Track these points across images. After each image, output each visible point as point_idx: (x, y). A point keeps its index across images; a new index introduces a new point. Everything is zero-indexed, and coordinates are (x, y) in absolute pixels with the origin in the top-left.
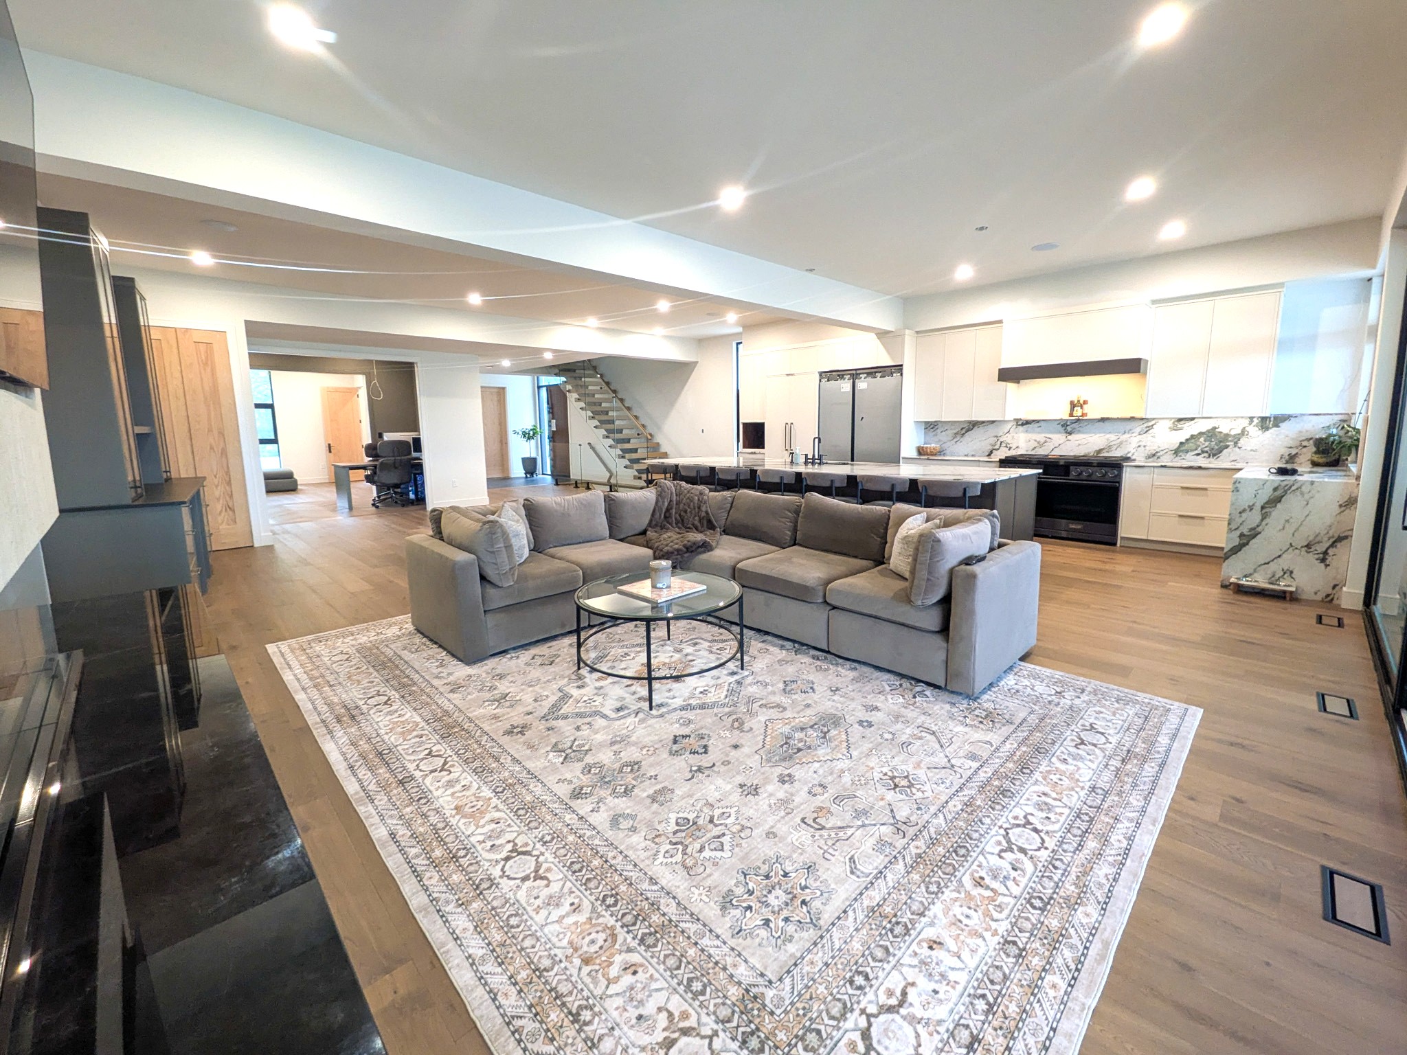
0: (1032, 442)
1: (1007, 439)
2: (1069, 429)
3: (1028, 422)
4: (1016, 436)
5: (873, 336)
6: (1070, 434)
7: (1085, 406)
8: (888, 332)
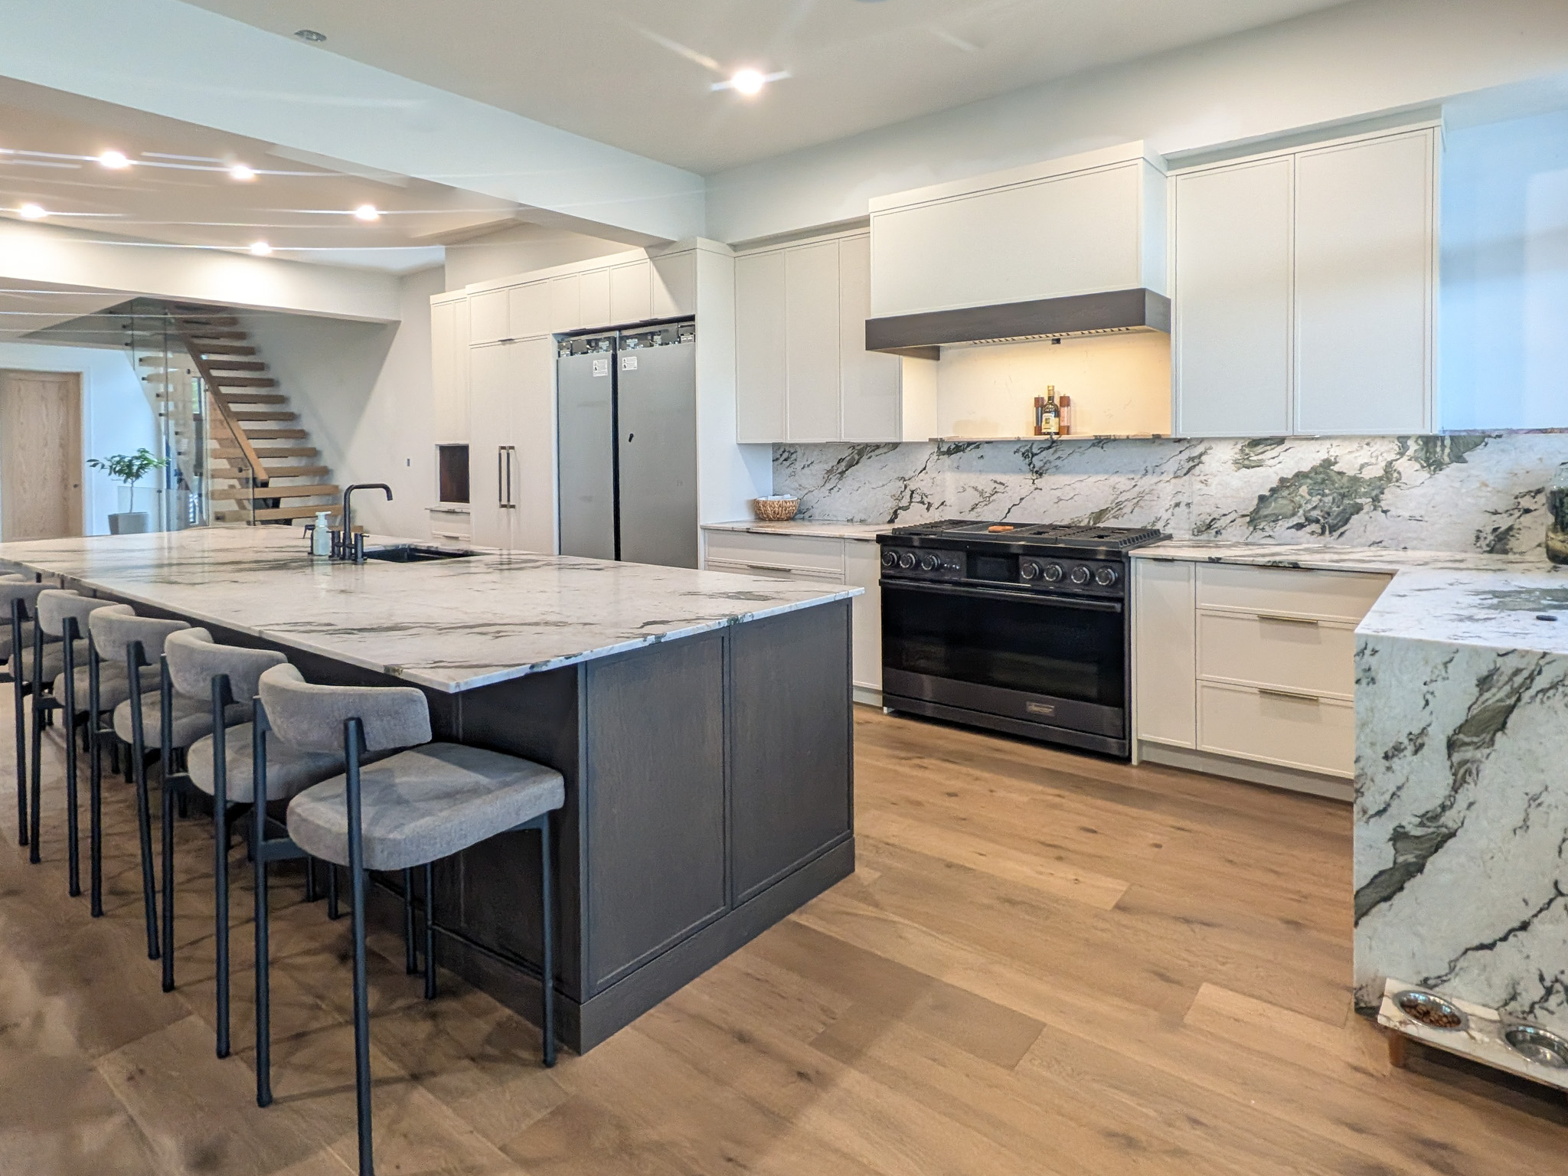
0: (970, 491)
1: (921, 483)
2: (1037, 462)
3: (958, 448)
4: (939, 477)
5: (640, 253)
6: (1040, 474)
7: (1064, 411)
8: (667, 244)
